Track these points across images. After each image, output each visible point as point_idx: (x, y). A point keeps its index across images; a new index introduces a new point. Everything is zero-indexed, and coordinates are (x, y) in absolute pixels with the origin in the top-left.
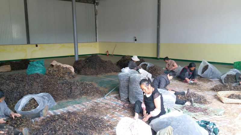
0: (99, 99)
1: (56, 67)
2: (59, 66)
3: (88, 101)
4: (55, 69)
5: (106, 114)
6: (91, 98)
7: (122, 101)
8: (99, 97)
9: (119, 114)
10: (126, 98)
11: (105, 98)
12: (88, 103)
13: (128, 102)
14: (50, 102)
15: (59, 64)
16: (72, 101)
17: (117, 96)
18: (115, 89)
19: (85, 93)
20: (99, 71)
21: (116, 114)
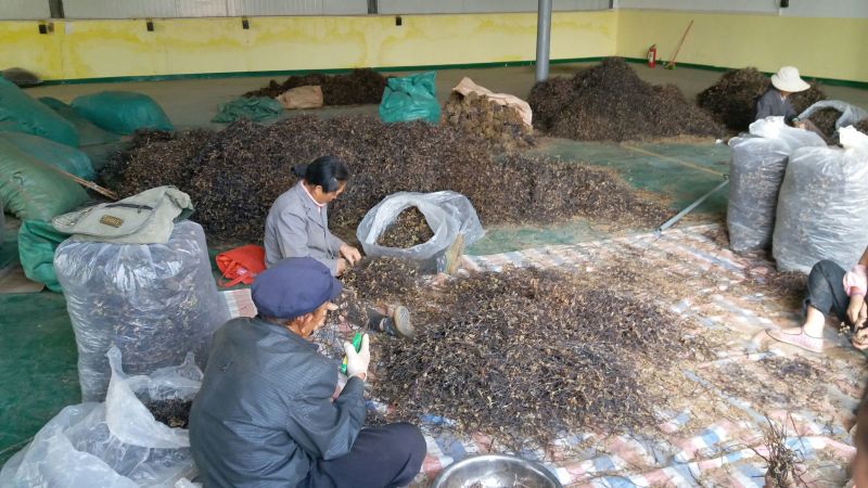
0: (638, 237)
1: (472, 103)
2: (481, 97)
3: (597, 238)
4: (468, 110)
5: (674, 296)
6: (607, 228)
7: (739, 254)
8: (639, 229)
9: (731, 303)
10: (758, 243)
11: (663, 233)
12: (597, 243)
13: (765, 262)
14: (468, 227)
15: (481, 91)
16: (536, 229)
17: (716, 231)
18: (701, 204)
19: (585, 207)
20: (627, 127)
21: (718, 302)
